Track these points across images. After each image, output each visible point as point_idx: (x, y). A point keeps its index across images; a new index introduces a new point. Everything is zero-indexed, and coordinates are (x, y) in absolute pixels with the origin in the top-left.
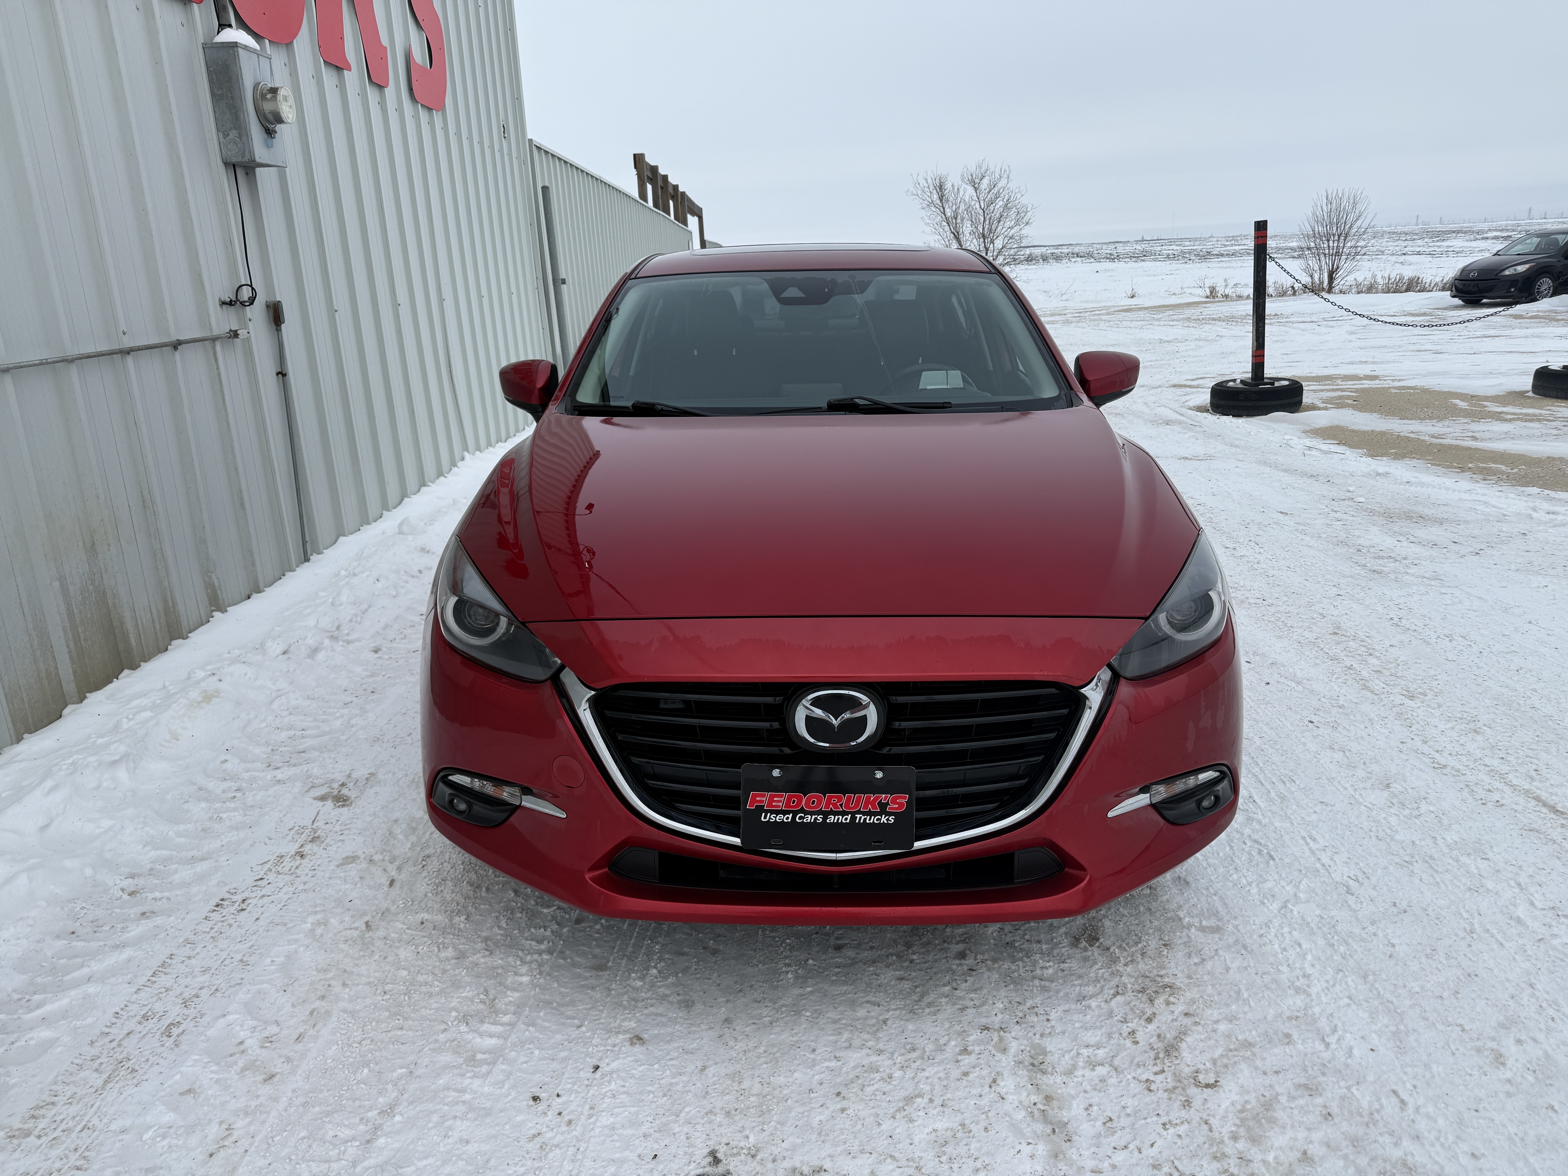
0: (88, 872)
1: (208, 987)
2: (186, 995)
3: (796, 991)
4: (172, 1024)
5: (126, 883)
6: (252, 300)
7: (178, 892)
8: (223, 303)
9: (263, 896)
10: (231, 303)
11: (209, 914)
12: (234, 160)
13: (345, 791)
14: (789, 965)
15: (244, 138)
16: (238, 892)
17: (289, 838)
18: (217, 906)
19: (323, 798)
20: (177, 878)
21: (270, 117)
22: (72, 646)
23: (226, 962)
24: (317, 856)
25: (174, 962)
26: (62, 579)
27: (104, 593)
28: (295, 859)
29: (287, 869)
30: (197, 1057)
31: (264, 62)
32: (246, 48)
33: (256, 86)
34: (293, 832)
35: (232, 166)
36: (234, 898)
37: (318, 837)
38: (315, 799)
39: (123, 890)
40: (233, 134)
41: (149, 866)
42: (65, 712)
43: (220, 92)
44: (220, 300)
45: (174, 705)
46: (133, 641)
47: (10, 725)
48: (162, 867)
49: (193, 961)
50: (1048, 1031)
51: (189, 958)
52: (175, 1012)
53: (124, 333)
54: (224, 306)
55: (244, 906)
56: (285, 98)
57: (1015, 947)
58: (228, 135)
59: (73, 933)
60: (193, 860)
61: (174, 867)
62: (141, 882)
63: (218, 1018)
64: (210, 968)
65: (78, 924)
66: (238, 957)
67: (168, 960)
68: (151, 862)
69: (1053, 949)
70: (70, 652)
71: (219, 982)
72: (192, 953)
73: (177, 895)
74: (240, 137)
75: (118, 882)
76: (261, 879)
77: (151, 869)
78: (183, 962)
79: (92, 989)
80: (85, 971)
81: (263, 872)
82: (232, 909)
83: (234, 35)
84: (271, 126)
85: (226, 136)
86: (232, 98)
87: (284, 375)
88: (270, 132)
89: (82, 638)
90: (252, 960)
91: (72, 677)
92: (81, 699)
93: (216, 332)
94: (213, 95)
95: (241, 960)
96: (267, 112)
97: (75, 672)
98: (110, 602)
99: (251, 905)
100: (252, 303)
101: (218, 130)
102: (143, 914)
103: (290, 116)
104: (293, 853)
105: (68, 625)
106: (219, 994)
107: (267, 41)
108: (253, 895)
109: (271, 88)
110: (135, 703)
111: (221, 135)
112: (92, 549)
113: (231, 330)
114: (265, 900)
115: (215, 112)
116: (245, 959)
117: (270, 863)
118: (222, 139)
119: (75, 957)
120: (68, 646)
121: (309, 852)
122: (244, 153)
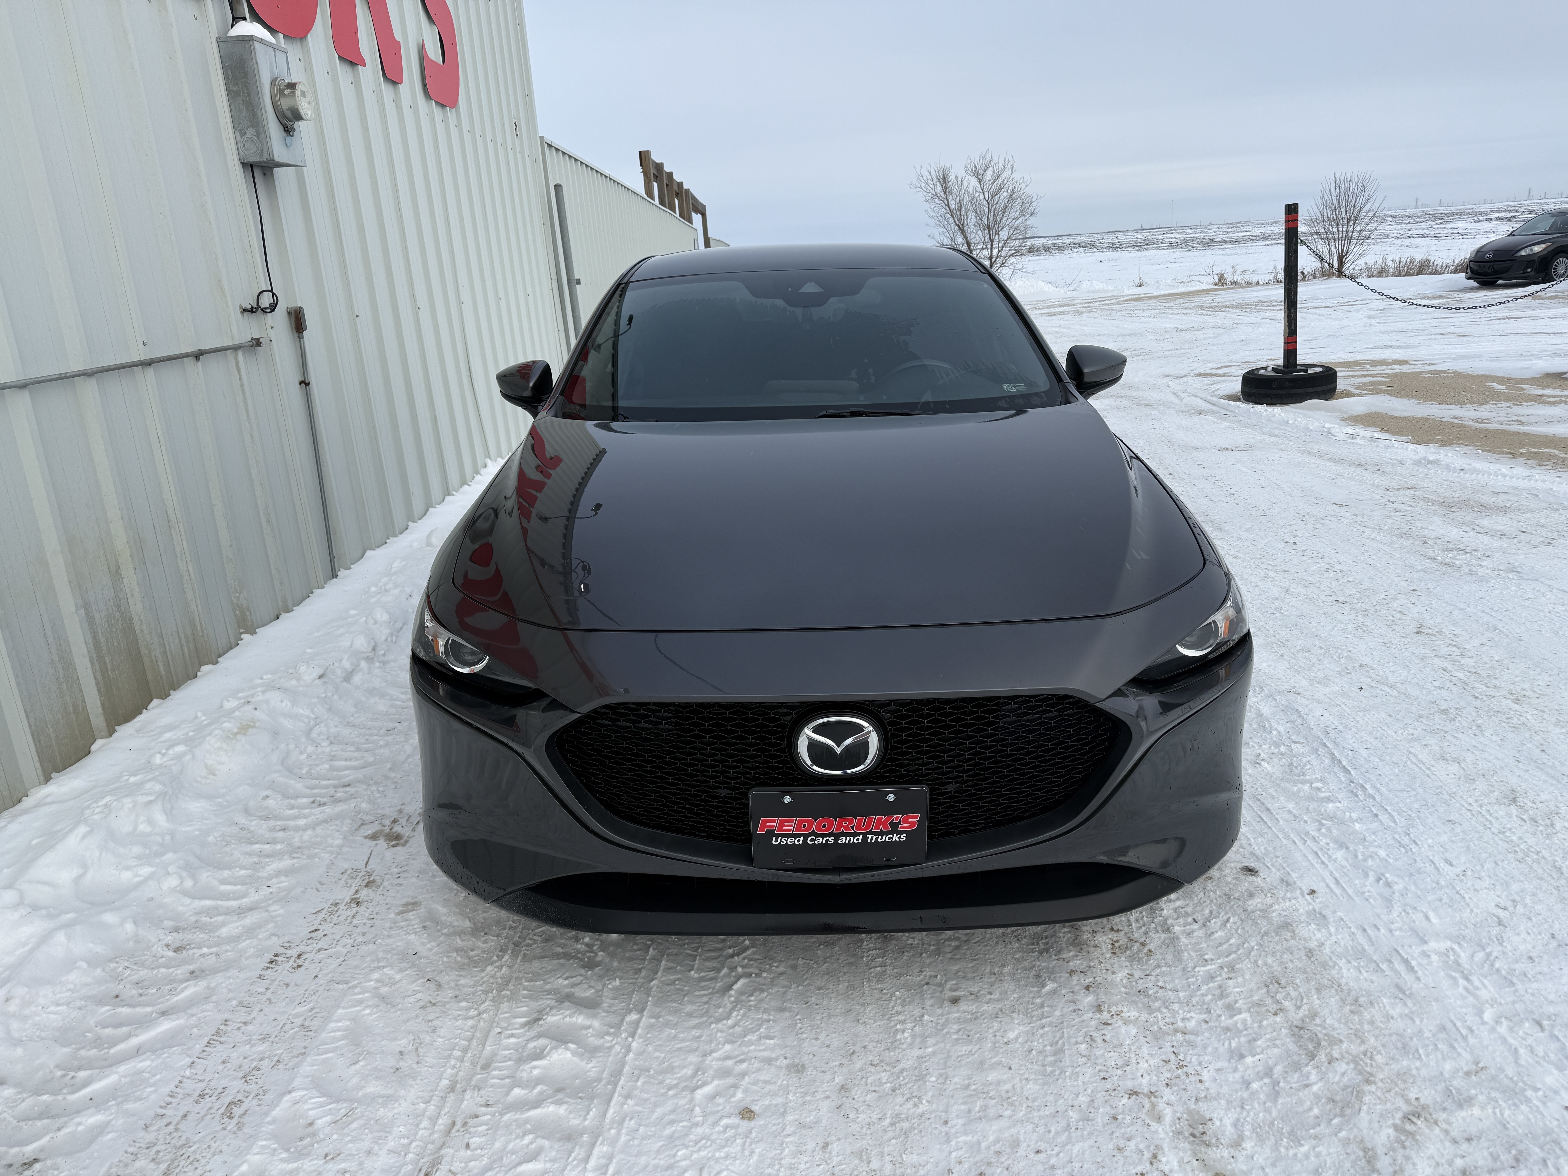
0: (129, 927)
1: (269, 1057)
2: (246, 1068)
3: (916, 1052)
4: (234, 1103)
5: (169, 939)
6: (273, 307)
7: (228, 948)
8: (245, 310)
9: (320, 950)
10: (252, 310)
11: (262, 973)
12: (251, 159)
13: (397, 829)
14: (903, 1022)
15: (263, 135)
16: (293, 945)
17: (342, 882)
18: (271, 962)
19: (374, 837)
20: (224, 931)
21: (288, 114)
22: (99, 677)
23: (286, 1028)
24: (374, 903)
25: (229, 1028)
26: (86, 606)
27: (131, 618)
28: (351, 908)
29: (342, 918)
30: (264, 1143)
31: (281, 56)
32: (262, 41)
33: (273, 82)
34: (345, 876)
35: (249, 167)
36: (289, 952)
37: (374, 881)
38: (366, 837)
39: (167, 946)
40: (251, 132)
41: (193, 919)
42: (94, 748)
43: (236, 88)
44: (241, 307)
45: (208, 738)
46: (162, 669)
47: (38, 765)
48: (208, 919)
49: (250, 1028)
50: (1203, 1095)
51: (245, 1023)
52: (235, 1087)
53: (145, 345)
54: (245, 313)
55: (300, 962)
56: (303, 94)
57: (1149, 996)
58: (245, 133)
59: (117, 997)
60: (242, 912)
61: (220, 918)
62: (188, 937)
63: (283, 1094)
64: (269, 1035)
65: (121, 987)
66: (298, 1021)
67: (222, 1027)
68: (196, 914)
69: (1191, 996)
70: (97, 684)
71: (281, 1051)
72: (249, 1018)
73: (227, 951)
74: (258, 135)
75: (162, 936)
76: (316, 930)
77: (197, 921)
78: (239, 1028)
79: (143, 1064)
80: (134, 1041)
81: (318, 922)
82: (288, 966)
83: (248, 28)
84: (289, 124)
85: (243, 134)
86: (249, 94)
87: (307, 384)
88: (288, 130)
89: (109, 667)
90: (315, 1024)
91: (100, 711)
92: (111, 732)
93: (237, 341)
94: (229, 92)
95: (302, 1026)
96: (285, 109)
97: (103, 705)
98: (137, 628)
99: (307, 961)
100: (273, 310)
101: (235, 128)
102: (192, 972)
103: (309, 113)
104: (348, 900)
105: (94, 655)
106: (281, 1066)
107: (281, 35)
108: (309, 949)
109: (289, 84)
110: (168, 735)
111: (238, 134)
112: (116, 574)
113: (252, 339)
114: (322, 955)
115: (231, 110)
116: (306, 1023)
117: (324, 912)
118: (239, 138)
119: (121, 1025)
120: (95, 678)
121: (366, 899)
122: (262, 152)
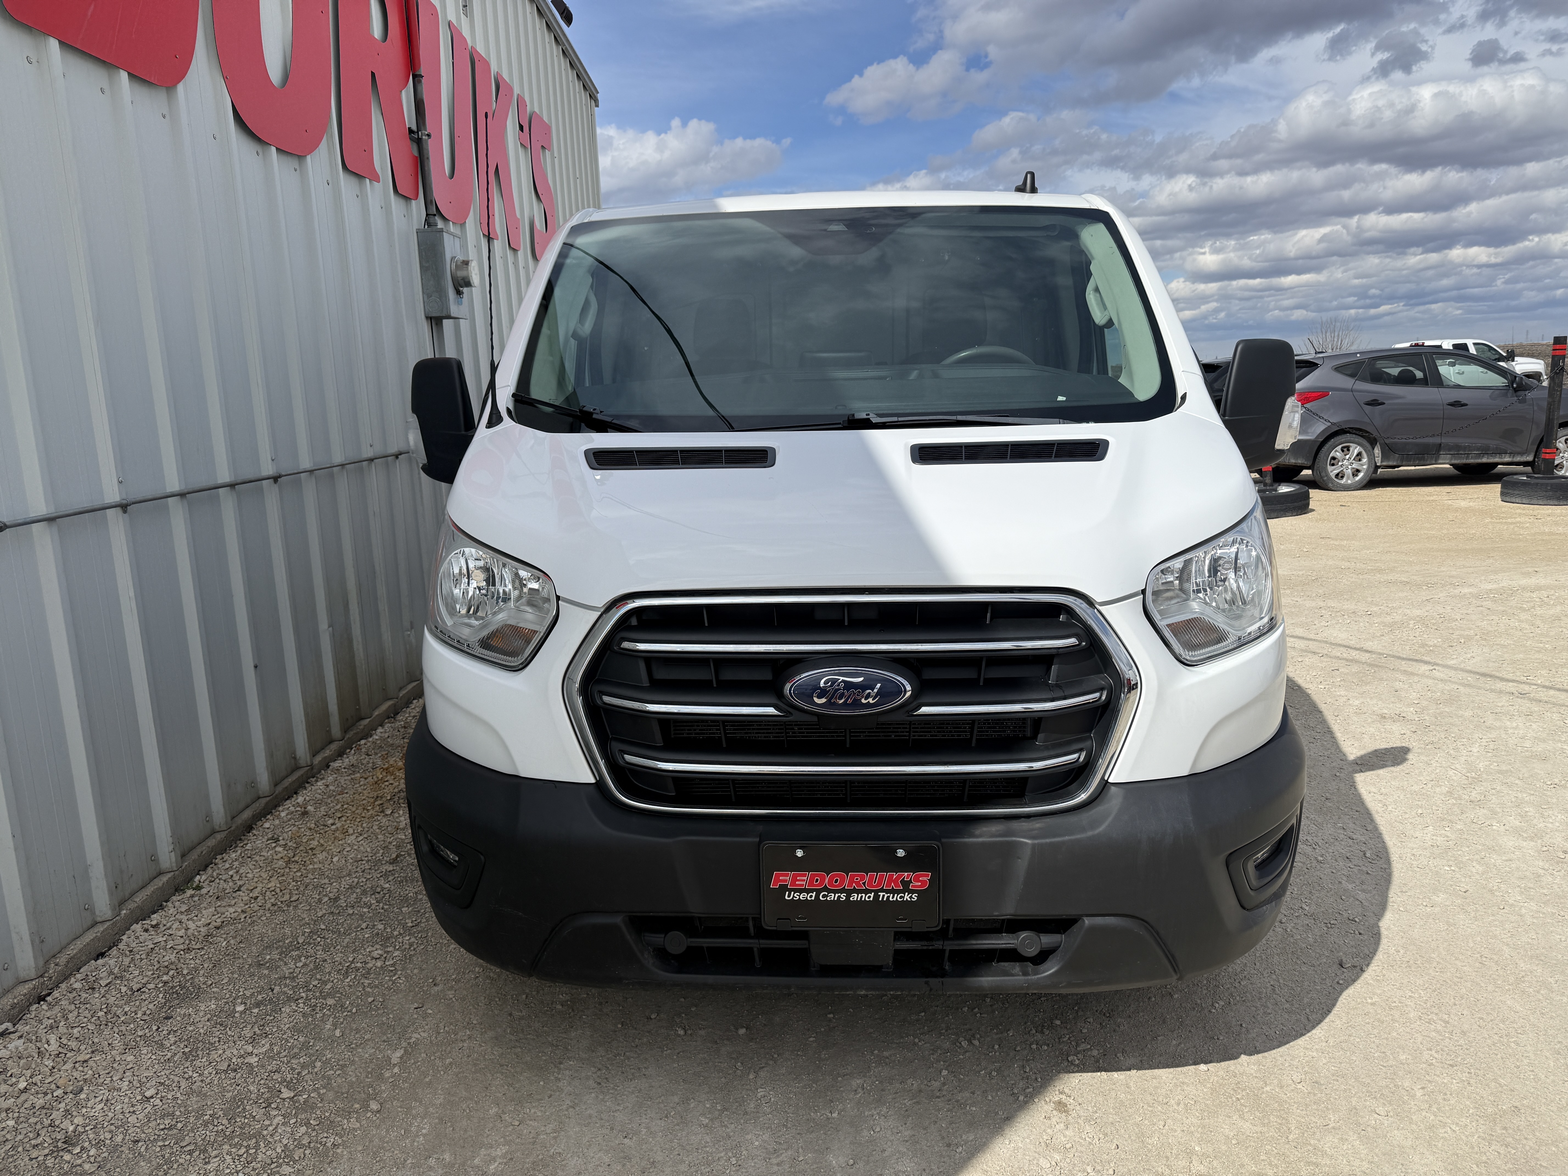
15: (444, 298)
21: (462, 282)
26: (332, 627)
27: (353, 639)
31: (457, 241)
32: (447, 232)
33: (452, 260)
40: (435, 297)
43: (427, 265)
53: (371, 446)
56: (472, 268)
58: (431, 296)
74: (440, 297)
84: (461, 289)
85: (429, 296)
86: (436, 271)
88: (459, 293)
94: (422, 266)
96: (459, 279)
98: (355, 647)
101: (423, 293)
103: (475, 281)
107: (452, 223)
109: (464, 261)
111: (426, 297)
112: (348, 606)
115: (422, 279)
118: (426, 299)
122: (441, 310)
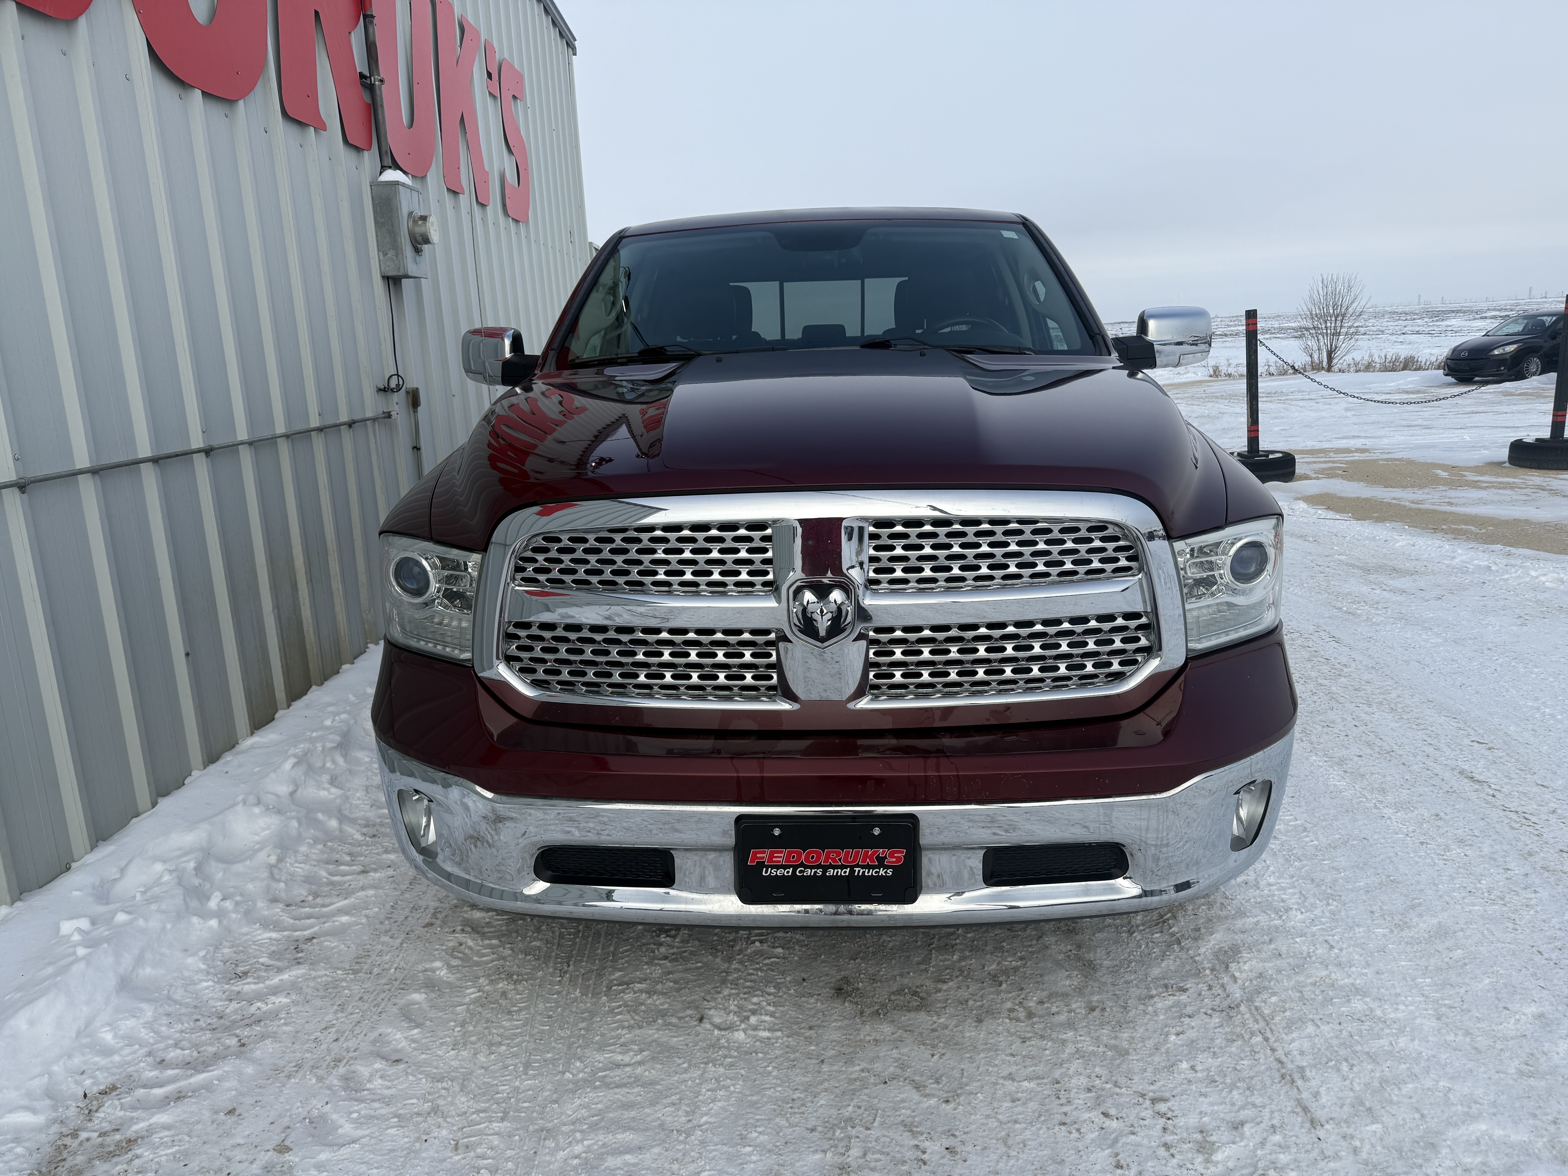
6: (398, 388)
8: (380, 390)
10: (384, 390)
12: (389, 273)
15: (400, 256)
21: (420, 239)
31: (414, 194)
32: (403, 185)
33: (410, 215)
35: (387, 280)
40: (391, 253)
43: (382, 221)
44: (377, 387)
58: (387, 254)
74: (397, 255)
83: (391, 175)
84: (419, 246)
85: (385, 254)
86: (391, 223)
87: (418, 449)
88: (418, 251)
89: (288, 655)
91: (282, 688)
92: (289, 706)
93: (376, 414)
94: (376, 222)
96: (417, 235)
101: (379, 250)
107: (413, 177)
109: (422, 216)
111: (381, 254)
113: (385, 412)
115: (377, 236)
118: (382, 257)
122: (399, 269)
